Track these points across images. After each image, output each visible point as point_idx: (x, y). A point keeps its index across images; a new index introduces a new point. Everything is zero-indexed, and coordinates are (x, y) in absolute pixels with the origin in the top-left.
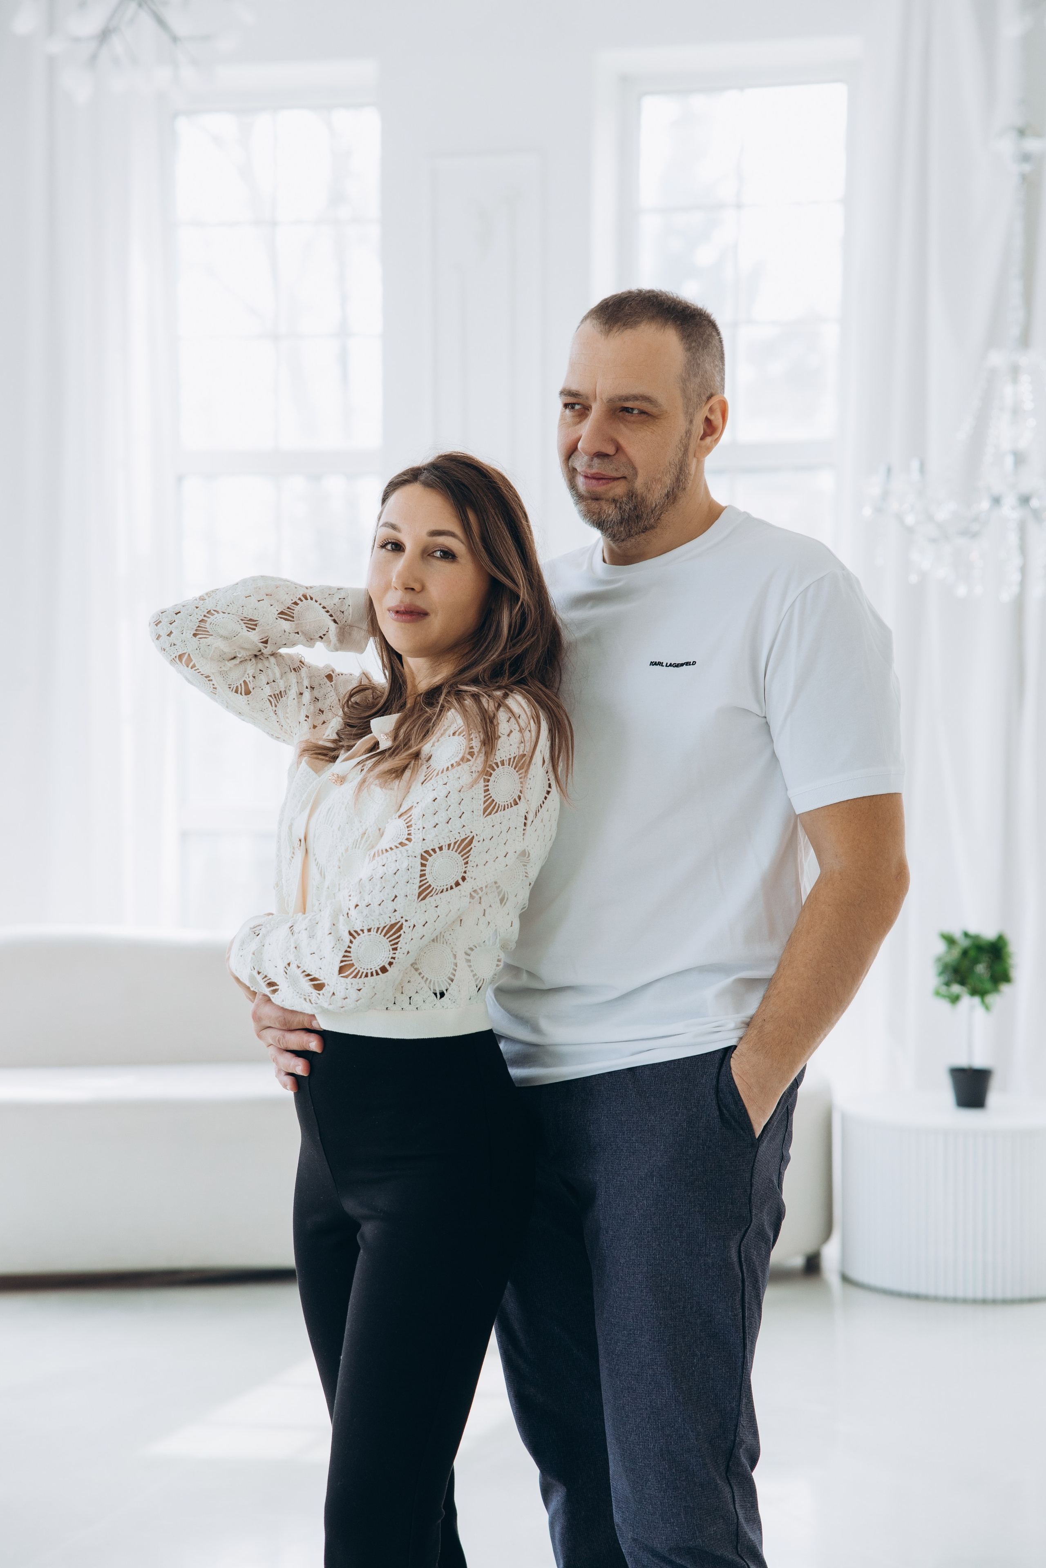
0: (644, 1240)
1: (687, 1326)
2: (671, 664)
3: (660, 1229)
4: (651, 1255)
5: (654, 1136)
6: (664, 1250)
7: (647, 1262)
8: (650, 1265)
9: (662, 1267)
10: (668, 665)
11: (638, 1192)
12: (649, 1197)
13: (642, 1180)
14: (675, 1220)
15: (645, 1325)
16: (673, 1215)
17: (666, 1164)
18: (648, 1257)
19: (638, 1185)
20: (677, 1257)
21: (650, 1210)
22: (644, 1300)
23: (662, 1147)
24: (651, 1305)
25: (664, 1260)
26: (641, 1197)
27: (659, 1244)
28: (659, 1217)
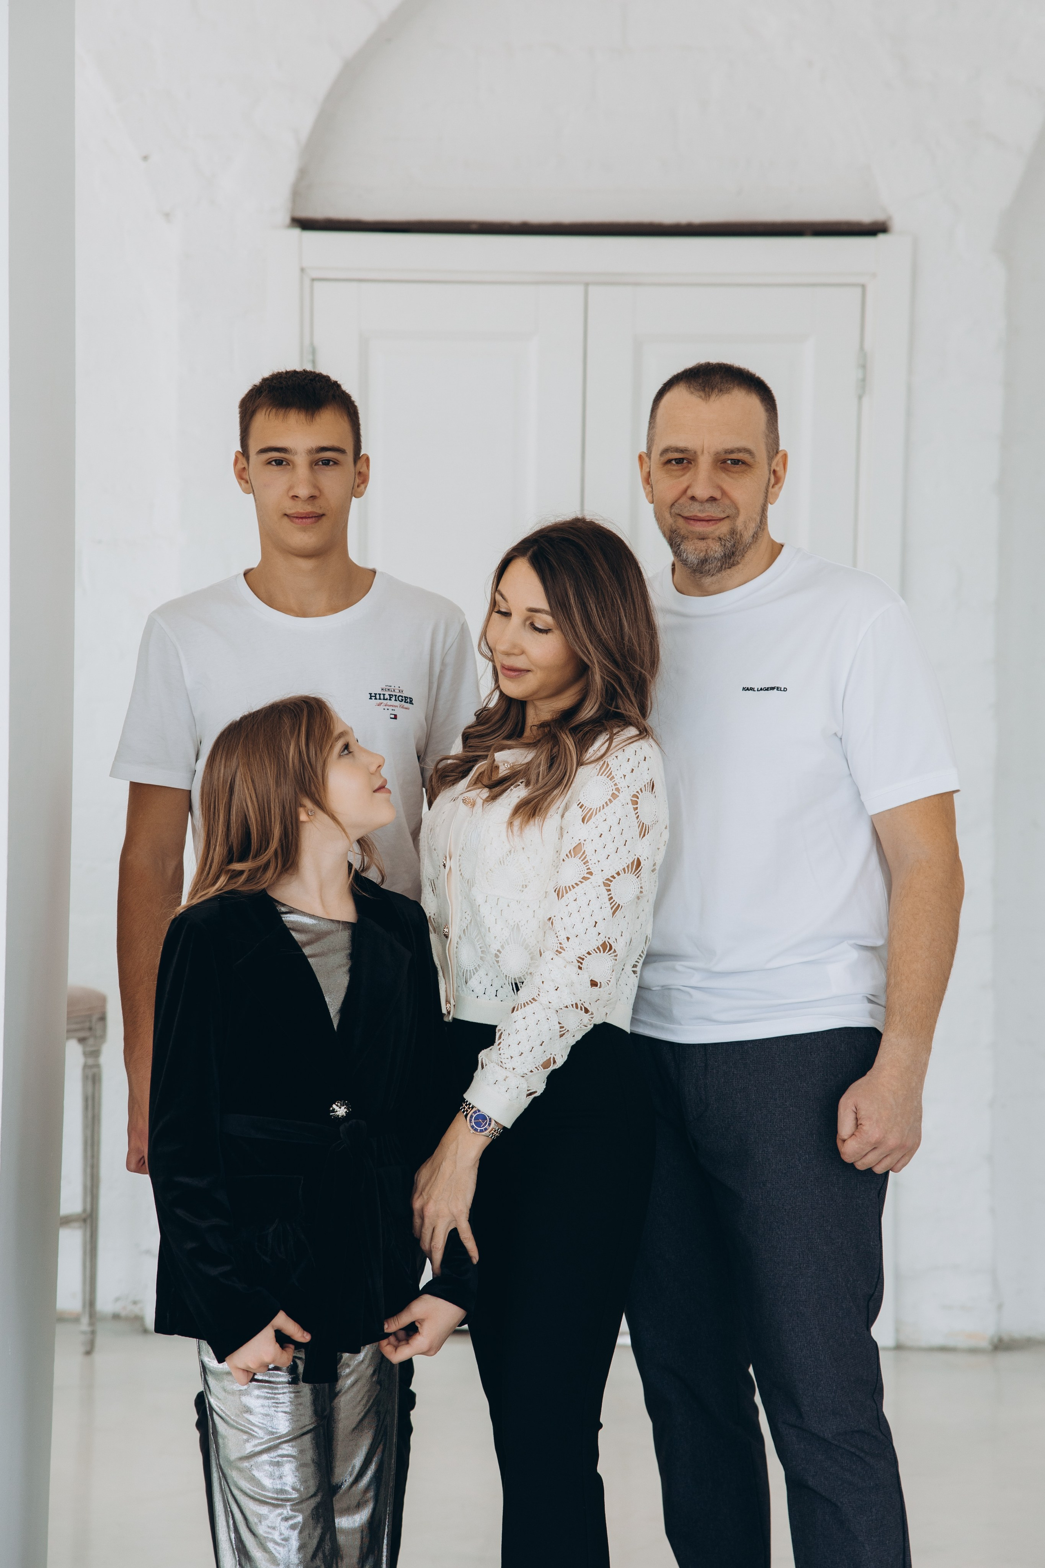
0: (808, 1188)
1: (844, 1258)
2: (761, 688)
3: (821, 1179)
4: (814, 1200)
5: (809, 1100)
6: (825, 1195)
7: (811, 1207)
8: (814, 1209)
9: (824, 1211)
10: (759, 690)
11: (800, 1148)
12: (810, 1152)
13: (803, 1138)
14: (833, 1170)
15: (812, 1258)
16: (831, 1166)
17: (823, 1123)
18: (812, 1202)
19: (800, 1142)
20: (836, 1201)
21: (812, 1162)
22: (810, 1238)
23: (818, 1109)
24: (816, 1242)
25: (825, 1204)
26: (803, 1152)
27: (821, 1191)
28: (820, 1168)
